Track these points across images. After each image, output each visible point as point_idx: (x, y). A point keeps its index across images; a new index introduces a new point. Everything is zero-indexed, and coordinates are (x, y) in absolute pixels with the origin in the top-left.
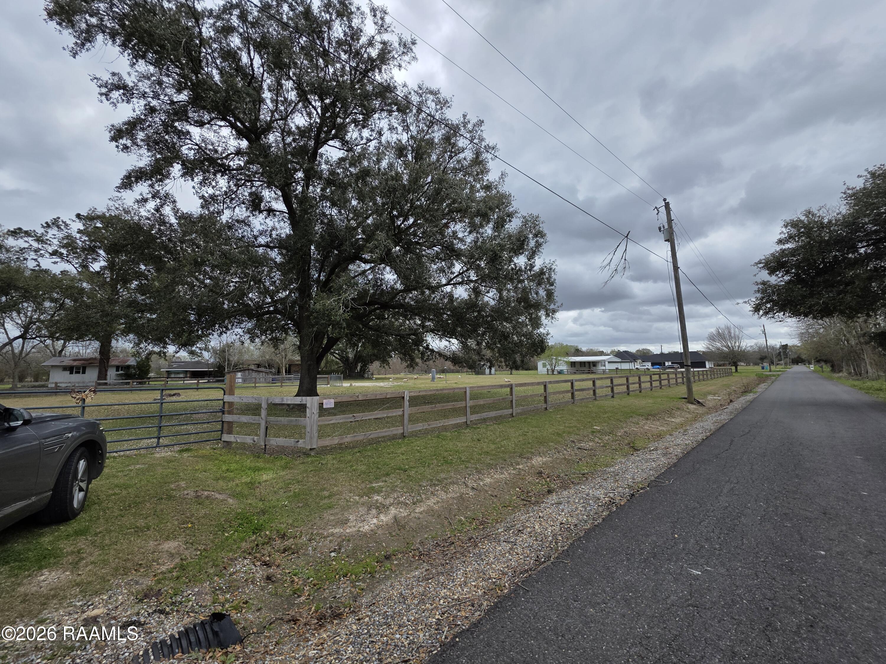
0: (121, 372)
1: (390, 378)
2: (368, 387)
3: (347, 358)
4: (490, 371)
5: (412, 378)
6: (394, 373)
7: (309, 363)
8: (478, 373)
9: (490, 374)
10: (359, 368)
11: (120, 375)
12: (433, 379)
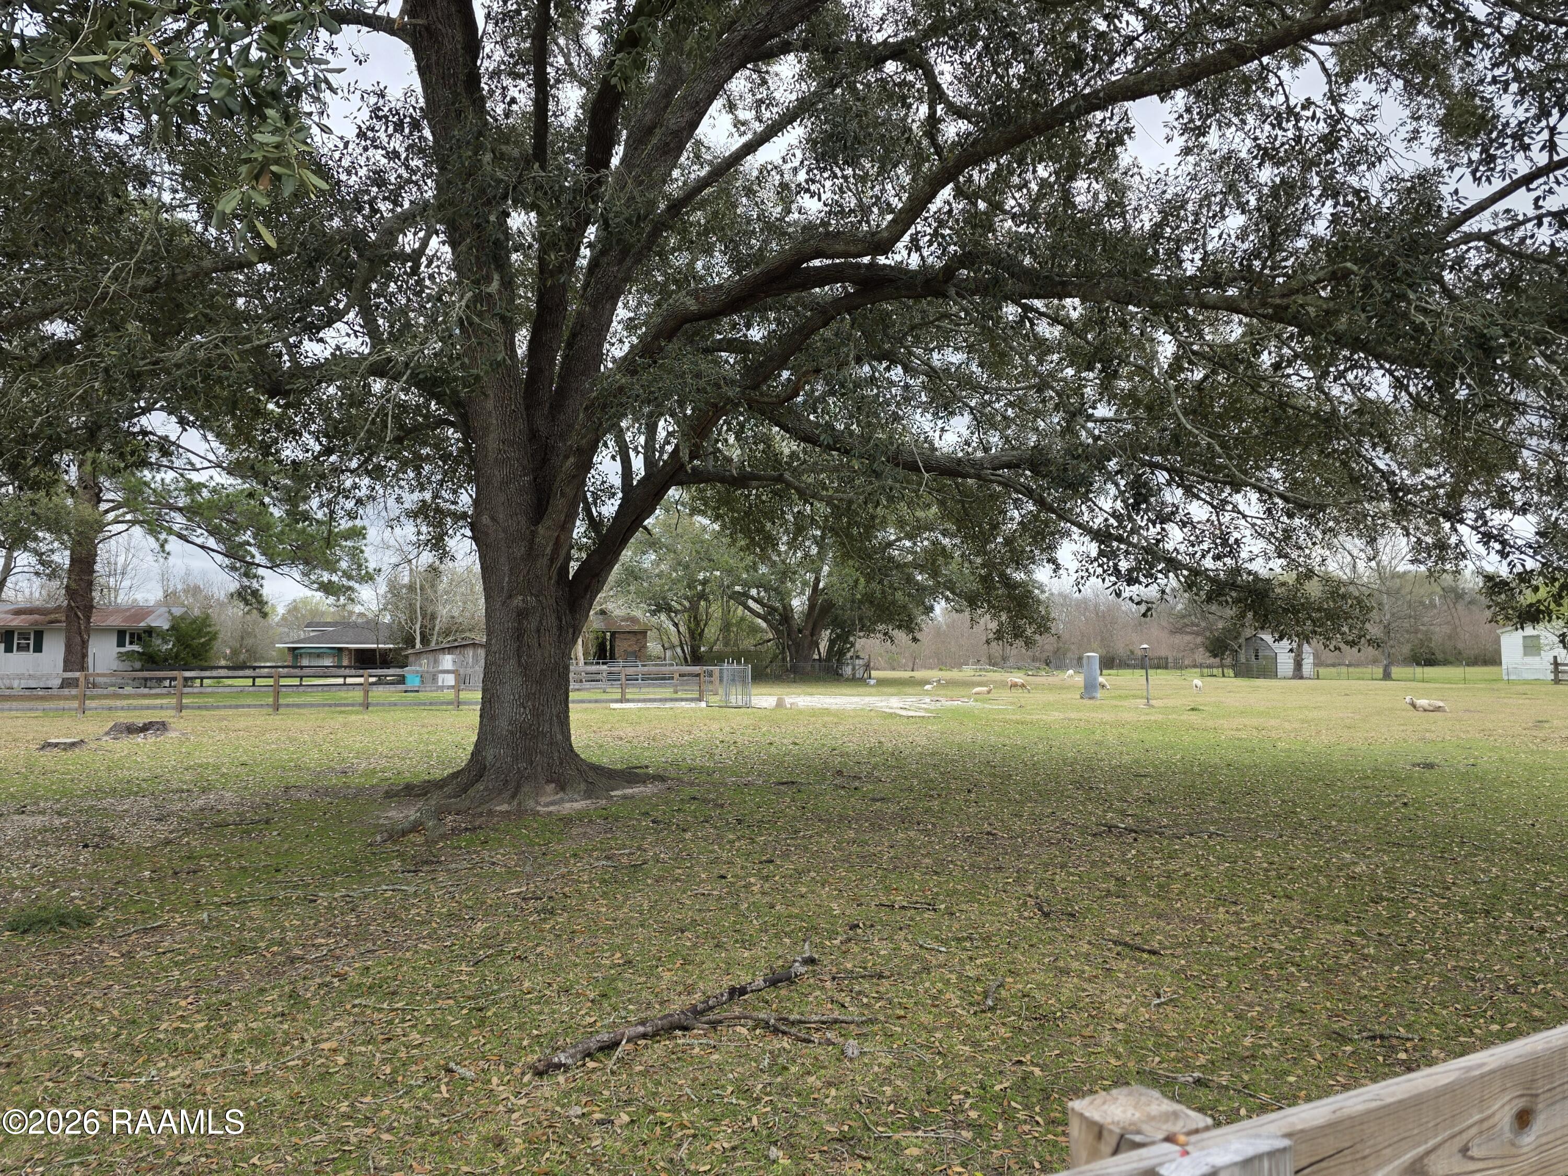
0: (129, 648)
1: (925, 682)
2: (839, 715)
3: (786, 615)
4: (1298, 664)
5: (1002, 685)
6: (942, 664)
7: (518, 601)
8: (1243, 671)
9: (1298, 673)
10: (824, 645)
11: (129, 655)
12: (1090, 689)
